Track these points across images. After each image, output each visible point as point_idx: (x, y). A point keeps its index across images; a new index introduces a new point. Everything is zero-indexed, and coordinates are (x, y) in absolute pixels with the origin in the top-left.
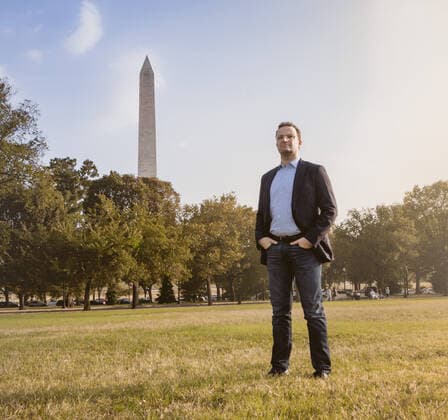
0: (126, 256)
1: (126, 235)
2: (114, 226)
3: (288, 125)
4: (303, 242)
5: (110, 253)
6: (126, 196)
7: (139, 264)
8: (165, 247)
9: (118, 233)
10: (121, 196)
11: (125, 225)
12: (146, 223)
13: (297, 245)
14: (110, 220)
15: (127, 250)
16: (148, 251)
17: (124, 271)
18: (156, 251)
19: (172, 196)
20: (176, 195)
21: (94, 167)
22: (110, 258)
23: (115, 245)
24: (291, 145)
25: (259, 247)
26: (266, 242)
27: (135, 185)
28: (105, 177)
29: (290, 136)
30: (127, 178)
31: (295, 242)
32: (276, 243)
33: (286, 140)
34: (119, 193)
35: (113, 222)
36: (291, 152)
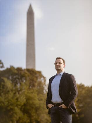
0: (17, 110)
1: (17, 99)
2: (11, 94)
3: (60, 58)
4: (63, 106)
5: (9, 108)
6: (18, 79)
7: (24, 115)
8: (37, 106)
9: (13, 98)
10: (16, 78)
11: (17, 94)
12: (28, 93)
13: (61, 107)
14: (9, 91)
15: (17, 107)
16: (28, 107)
17: (16, 118)
18: (33, 108)
19: (42, 79)
20: (44, 78)
21: (2, 63)
22: (9, 111)
23: (12, 105)
24: (60, 67)
25: (47, 107)
26: (50, 106)
27: (22, 73)
28: (7, 69)
29: (60, 63)
30: (19, 69)
31: (61, 106)
32: (54, 106)
33: (58, 64)
34: (15, 77)
35: (10, 92)
36: (60, 69)
